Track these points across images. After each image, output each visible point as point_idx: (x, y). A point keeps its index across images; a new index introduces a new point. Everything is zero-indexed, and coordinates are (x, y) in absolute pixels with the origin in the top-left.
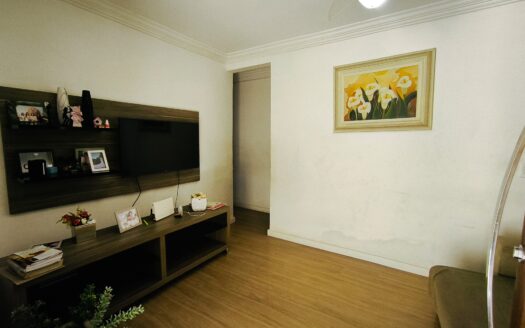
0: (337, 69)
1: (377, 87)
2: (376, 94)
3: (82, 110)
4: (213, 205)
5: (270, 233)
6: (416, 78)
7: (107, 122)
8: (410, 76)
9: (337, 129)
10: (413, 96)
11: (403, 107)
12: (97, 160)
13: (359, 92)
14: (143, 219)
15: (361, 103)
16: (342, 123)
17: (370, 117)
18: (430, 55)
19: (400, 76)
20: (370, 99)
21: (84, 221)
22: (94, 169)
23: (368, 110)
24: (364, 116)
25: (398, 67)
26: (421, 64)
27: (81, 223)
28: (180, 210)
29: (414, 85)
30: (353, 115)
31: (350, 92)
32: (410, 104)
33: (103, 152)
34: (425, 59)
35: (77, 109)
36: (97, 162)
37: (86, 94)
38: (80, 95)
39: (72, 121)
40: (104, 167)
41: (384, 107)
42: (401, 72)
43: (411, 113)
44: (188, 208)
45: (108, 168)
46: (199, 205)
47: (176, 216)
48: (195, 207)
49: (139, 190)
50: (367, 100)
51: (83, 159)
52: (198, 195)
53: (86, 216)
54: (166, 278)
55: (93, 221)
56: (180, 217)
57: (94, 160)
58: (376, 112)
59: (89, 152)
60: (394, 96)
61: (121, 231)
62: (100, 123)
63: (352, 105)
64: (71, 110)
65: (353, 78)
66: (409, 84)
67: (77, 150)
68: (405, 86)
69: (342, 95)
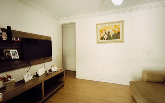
0: (97, 25)
1: (109, 30)
2: (109, 32)
3: (7, 34)
4: (59, 69)
5: (77, 77)
6: (119, 28)
7: (19, 39)
8: (118, 27)
9: (98, 43)
10: (119, 33)
11: (117, 36)
12: (14, 54)
13: (104, 32)
14: (33, 76)
15: (105, 35)
16: (99, 41)
17: (107, 39)
18: (123, 22)
19: (115, 27)
20: (107, 34)
21: (9, 79)
22: (13, 57)
23: (107, 37)
24: (106, 39)
25: (115, 25)
26: (121, 24)
27: (8, 80)
28: (48, 72)
29: (119, 30)
30: (102, 39)
31: (101, 32)
32: (118, 36)
33: (16, 51)
34: (122, 23)
35: (4, 34)
36: (14, 55)
37: (9, 28)
38: (6, 28)
39: (2, 38)
40: (17, 57)
41: (111, 36)
42: (115, 26)
43: (119, 38)
44: (50, 71)
45: (18, 57)
46: (54, 69)
47: (46, 74)
48: (53, 70)
49: (30, 65)
50: (106, 34)
51: (7, 54)
52: (54, 66)
53: (10, 77)
54: (44, 99)
55: (14, 79)
56: (48, 74)
57: (13, 54)
58: (109, 38)
59: (11, 51)
60: (114, 33)
61: (26, 82)
62: (15, 39)
63: (102, 36)
64: (2, 34)
65: (101, 27)
66: (118, 30)
67: (4, 50)
68: (117, 30)
69: (99, 33)
